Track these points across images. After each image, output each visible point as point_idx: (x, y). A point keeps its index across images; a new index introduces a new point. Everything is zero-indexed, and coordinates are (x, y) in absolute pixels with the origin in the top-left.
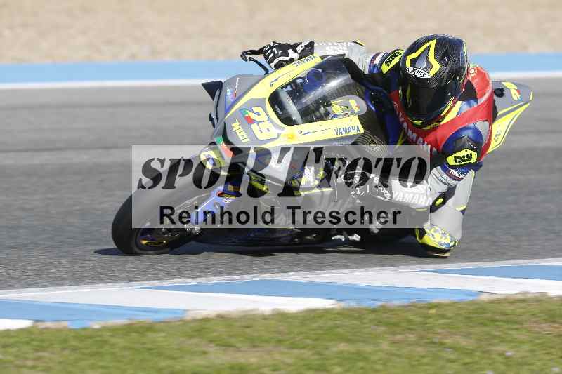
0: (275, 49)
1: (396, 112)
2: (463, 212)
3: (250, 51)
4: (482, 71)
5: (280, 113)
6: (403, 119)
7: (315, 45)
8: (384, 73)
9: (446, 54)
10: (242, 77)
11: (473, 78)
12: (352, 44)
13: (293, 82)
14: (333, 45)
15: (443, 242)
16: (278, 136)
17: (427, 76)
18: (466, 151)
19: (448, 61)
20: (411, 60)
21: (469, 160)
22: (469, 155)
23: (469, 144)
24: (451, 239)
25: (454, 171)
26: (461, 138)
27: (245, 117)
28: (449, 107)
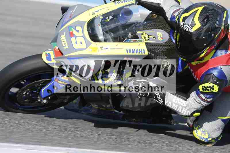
15: (202, 137)
16: (86, 48)
17: (190, 31)
18: (210, 84)
19: (207, 22)
20: (183, 17)
21: (212, 90)
22: (212, 87)
23: (213, 79)
24: (208, 136)
25: (203, 96)
26: (209, 74)
27: (70, 32)
28: (205, 53)
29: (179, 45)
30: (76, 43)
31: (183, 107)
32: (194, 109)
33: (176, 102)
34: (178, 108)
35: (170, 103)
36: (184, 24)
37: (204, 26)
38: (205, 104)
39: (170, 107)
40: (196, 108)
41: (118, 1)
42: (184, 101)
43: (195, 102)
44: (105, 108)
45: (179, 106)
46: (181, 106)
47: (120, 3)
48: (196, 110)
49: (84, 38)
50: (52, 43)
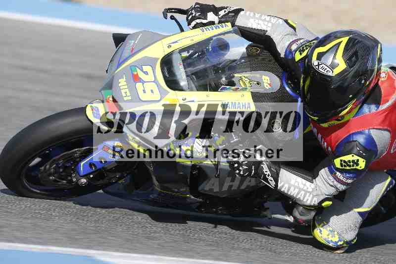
8: (296, 61)
11: (383, 82)
15: (330, 240)
16: (161, 100)
17: (330, 74)
18: (353, 156)
19: (355, 62)
20: (318, 53)
21: (355, 165)
22: (356, 161)
23: (358, 149)
24: (339, 238)
25: (340, 174)
26: (351, 142)
27: (133, 75)
28: (349, 108)
29: (308, 97)
30: (144, 91)
31: (306, 192)
32: (324, 195)
33: (296, 184)
34: (298, 194)
35: (286, 186)
36: (320, 63)
37: (351, 67)
38: (342, 187)
39: (286, 192)
40: (327, 194)
41: (206, 27)
42: (308, 183)
43: (327, 184)
44: (177, 192)
45: (300, 190)
46: (304, 190)
47: (209, 30)
48: (327, 196)
49: (156, 84)
50: (102, 92)
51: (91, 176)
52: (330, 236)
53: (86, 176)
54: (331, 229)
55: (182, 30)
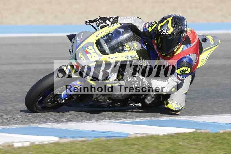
0: (100, 20)
1: (155, 49)
2: (186, 94)
3: (89, 21)
4: (193, 31)
5: (100, 49)
6: (158, 52)
7: (119, 18)
8: (150, 31)
9: (176, 24)
10: (84, 32)
11: (190, 35)
12: (136, 18)
13: (107, 35)
14: (127, 18)
16: (99, 60)
17: (167, 34)
18: (185, 67)
23: (187, 64)
26: (183, 62)
28: (177, 48)
30: (91, 57)
37: (175, 30)
38: (180, 82)
49: (96, 53)
51: (67, 98)
52: (177, 105)
53: (64, 99)
54: (177, 103)
55: (96, 30)
